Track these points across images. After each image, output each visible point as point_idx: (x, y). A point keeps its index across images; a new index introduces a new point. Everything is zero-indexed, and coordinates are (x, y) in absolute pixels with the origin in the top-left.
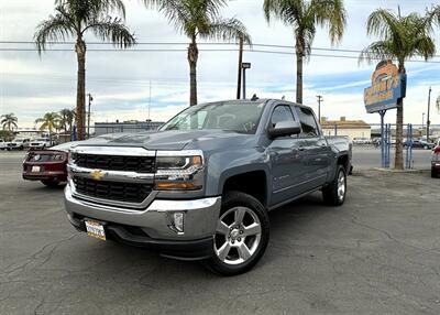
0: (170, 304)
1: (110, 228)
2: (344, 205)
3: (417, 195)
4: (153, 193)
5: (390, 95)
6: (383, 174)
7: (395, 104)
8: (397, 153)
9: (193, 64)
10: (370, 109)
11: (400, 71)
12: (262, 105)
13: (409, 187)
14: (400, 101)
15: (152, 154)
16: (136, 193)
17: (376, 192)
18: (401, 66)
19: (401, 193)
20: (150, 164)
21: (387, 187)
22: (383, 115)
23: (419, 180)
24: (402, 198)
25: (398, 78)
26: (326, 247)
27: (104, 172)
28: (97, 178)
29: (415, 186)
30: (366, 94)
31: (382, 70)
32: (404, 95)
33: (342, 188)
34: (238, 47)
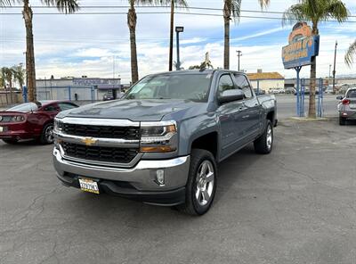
0: (156, 240)
1: (102, 184)
2: (272, 153)
3: (330, 142)
4: (139, 155)
5: (305, 54)
6: (299, 123)
7: (309, 62)
8: (311, 104)
9: (132, 29)
10: (287, 65)
11: (313, 32)
12: (209, 76)
13: (321, 134)
14: (313, 59)
15: (137, 124)
16: (123, 155)
17: (295, 140)
18: (315, 27)
19: (317, 141)
20: (135, 132)
21: (305, 135)
22: (298, 70)
23: (330, 128)
24: (318, 145)
25: (312, 38)
26: (265, 190)
27: (96, 139)
28: (89, 144)
29: (327, 134)
30: (284, 52)
31: (299, 31)
32: (317, 54)
33: (269, 139)
34: (170, 10)
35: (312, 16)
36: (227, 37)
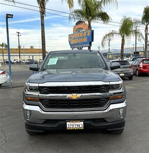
4: (109, 101)
5: (85, 40)
7: (88, 45)
14: (90, 43)
31: (80, 26)
32: (93, 41)
35: (88, 18)
36: (43, 25)
